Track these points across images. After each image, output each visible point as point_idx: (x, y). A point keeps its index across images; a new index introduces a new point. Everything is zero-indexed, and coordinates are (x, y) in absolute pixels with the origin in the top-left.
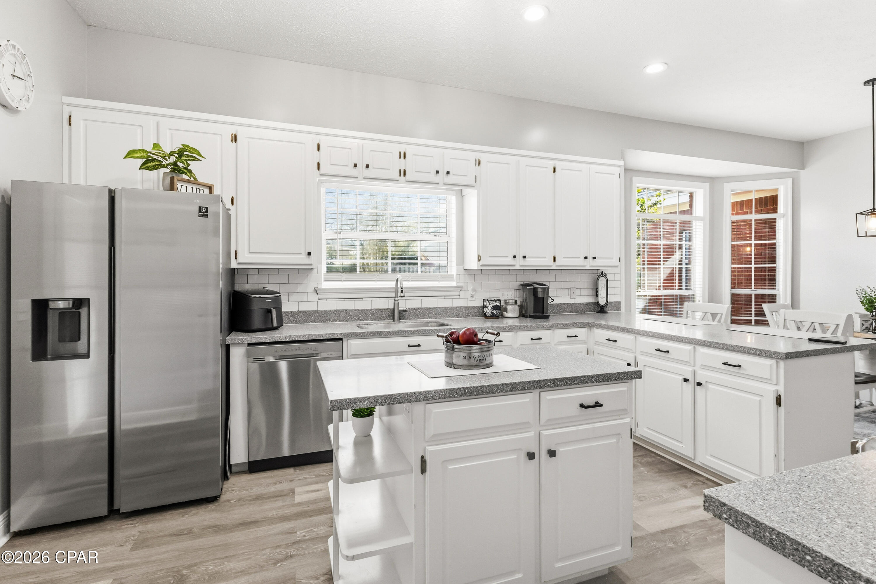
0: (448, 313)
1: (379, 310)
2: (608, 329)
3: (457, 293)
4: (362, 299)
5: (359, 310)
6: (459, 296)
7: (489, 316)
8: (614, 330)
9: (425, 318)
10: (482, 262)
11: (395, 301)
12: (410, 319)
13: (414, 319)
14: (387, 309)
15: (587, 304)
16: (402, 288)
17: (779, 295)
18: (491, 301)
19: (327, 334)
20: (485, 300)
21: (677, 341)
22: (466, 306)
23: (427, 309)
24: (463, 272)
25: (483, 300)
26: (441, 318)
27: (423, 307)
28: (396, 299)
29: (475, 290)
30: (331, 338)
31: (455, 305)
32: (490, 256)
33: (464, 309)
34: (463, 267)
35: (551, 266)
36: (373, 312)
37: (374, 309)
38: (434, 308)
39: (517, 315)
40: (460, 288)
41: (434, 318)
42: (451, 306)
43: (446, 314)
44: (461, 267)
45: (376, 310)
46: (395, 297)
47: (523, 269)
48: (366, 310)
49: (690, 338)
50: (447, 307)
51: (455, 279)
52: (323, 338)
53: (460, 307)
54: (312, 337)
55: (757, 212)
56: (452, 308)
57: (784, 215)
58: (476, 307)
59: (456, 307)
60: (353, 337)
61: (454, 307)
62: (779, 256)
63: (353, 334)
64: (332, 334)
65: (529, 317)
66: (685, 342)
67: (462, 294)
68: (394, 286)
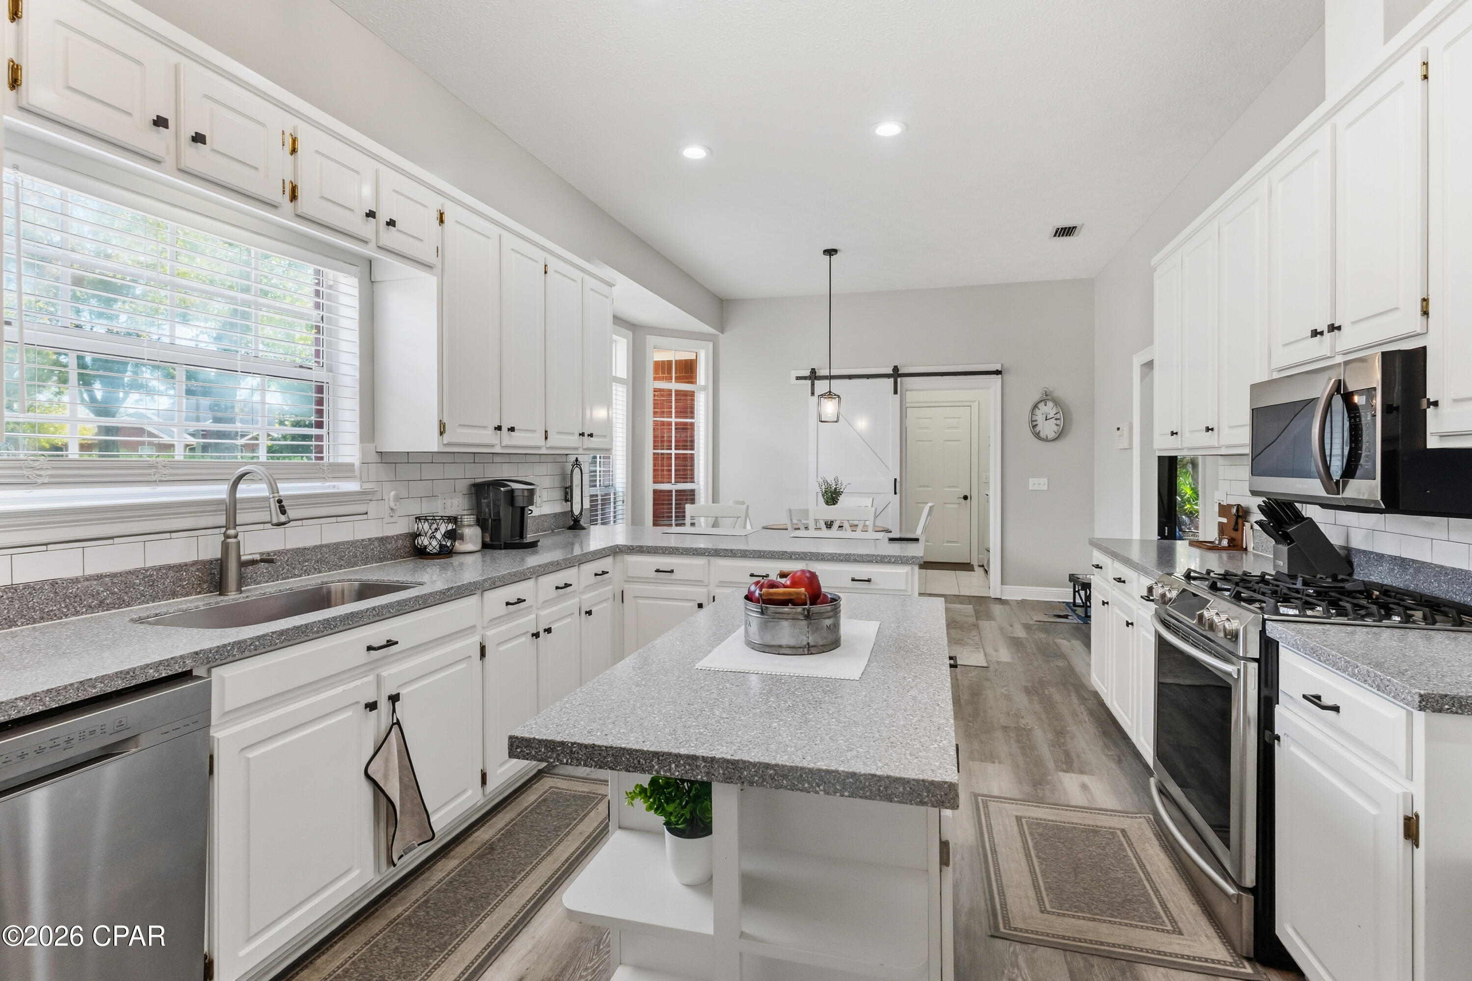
0: (344, 556)
1: (170, 567)
2: (657, 553)
3: (361, 508)
4: (110, 541)
5: (99, 577)
6: (367, 513)
7: (435, 554)
8: (669, 554)
9: (295, 576)
10: (446, 438)
11: (227, 537)
12: (259, 583)
13: (267, 582)
14: (195, 563)
15: (555, 515)
16: (280, 501)
17: (699, 489)
18: (427, 520)
19: (148, 665)
20: (420, 520)
21: (782, 558)
22: (380, 535)
23: (301, 552)
24: (374, 458)
25: (416, 518)
26: (330, 570)
27: (288, 547)
28: (231, 532)
29: (398, 499)
30: (164, 675)
31: (359, 537)
32: (460, 425)
33: (376, 544)
34: (373, 445)
35: (539, 448)
36: (151, 576)
37: (152, 568)
38: (315, 548)
39: (478, 547)
40: (363, 496)
41: (314, 574)
42: (350, 538)
43: (341, 558)
44: (371, 447)
45: (160, 568)
46: (227, 528)
47: (474, 453)
48: (129, 573)
49: (803, 553)
50: (343, 543)
51: (357, 473)
52: (134, 683)
53: (370, 539)
54: (95, 687)
55: (678, 379)
56: (353, 544)
57: (705, 388)
58: (399, 537)
59: (363, 540)
60: (235, 656)
61: (358, 541)
62: (699, 439)
63: (233, 647)
64: (167, 663)
65: (503, 547)
66: (795, 559)
67: (372, 508)
68: (224, 496)
